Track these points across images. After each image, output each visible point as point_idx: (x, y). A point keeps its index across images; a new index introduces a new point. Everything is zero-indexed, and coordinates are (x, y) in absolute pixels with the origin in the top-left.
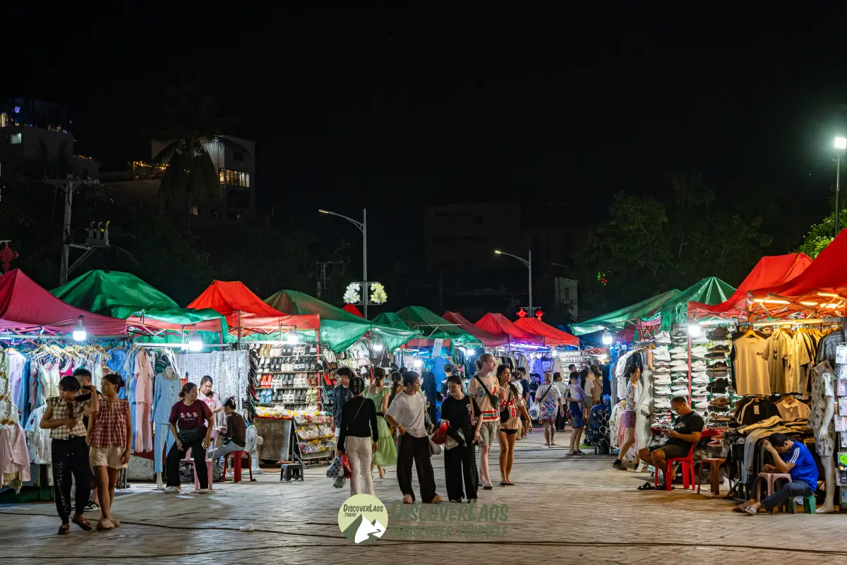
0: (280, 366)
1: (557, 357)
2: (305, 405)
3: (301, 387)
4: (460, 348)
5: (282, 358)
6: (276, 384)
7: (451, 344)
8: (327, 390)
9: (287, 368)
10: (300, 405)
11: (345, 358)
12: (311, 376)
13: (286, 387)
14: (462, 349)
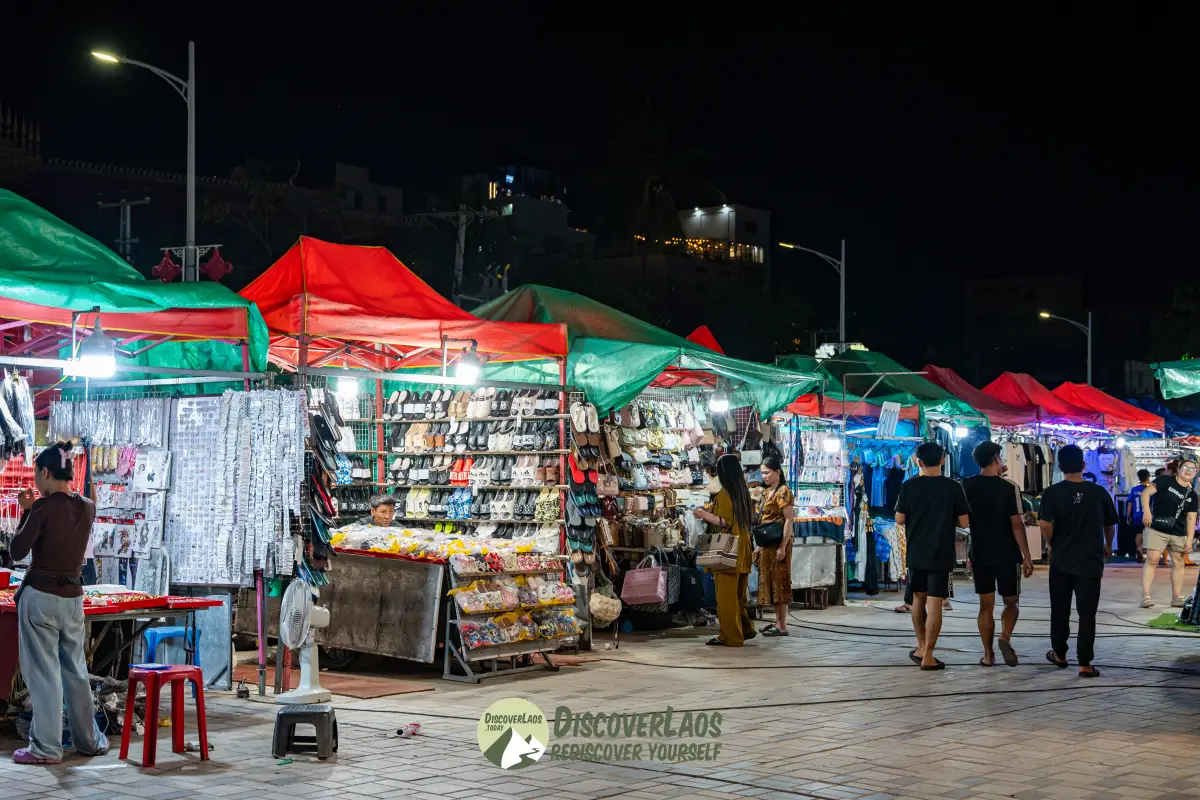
0: (487, 438)
1: (1126, 448)
2: (534, 525)
3: (524, 485)
4: (941, 425)
5: (492, 422)
6: (477, 479)
7: (921, 415)
8: (578, 494)
9: (499, 443)
10: (524, 525)
11: (642, 426)
12: (548, 462)
13: (496, 486)
14: (946, 427)
